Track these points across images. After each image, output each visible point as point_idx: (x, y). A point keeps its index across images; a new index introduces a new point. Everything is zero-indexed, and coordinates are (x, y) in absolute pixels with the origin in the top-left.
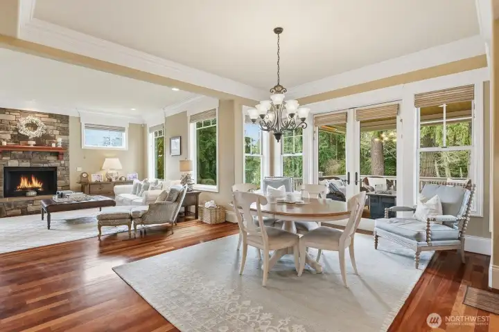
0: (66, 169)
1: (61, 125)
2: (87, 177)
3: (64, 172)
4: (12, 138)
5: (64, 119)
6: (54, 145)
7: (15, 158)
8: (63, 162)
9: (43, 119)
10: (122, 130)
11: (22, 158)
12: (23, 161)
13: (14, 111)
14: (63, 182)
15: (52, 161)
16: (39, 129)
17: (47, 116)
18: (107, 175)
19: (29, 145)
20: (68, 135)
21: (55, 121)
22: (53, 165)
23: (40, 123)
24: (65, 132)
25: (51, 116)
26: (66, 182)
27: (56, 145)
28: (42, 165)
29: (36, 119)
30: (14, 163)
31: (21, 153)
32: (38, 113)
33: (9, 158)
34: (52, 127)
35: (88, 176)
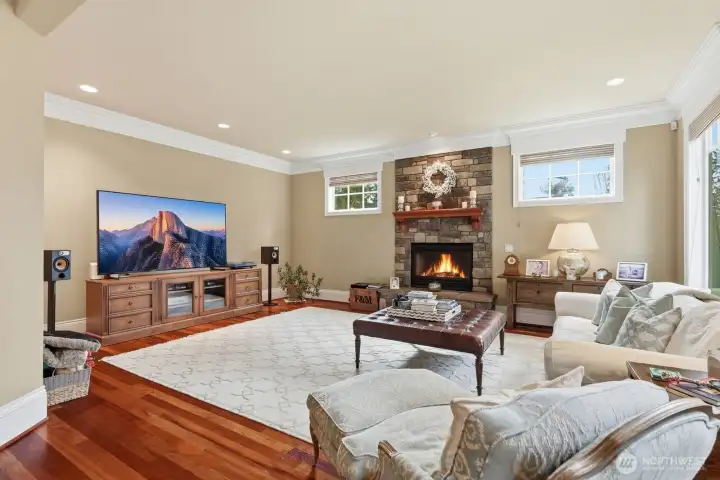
0: (487, 246)
1: (478, 168)
2: (516, 265)
3: (483, 253)
4: (419, 200)
5: (484, 155)
6: (465, 205)
7: (422, 231)
8: (481, 235)
9: (454, 163)
10: (608, 150)
11: (429, 230)
12: (430, 235)
13: (421, 158)
14: (480, 270)
15: (466, 234)
16: (447, 181)
17: (460, 156)
18: (560, 262)
19: (434, 208)
20: (489, 183)
21: (470, 162)
22: (466, 239)
23: (449, 171)
24: (485, 179)
25: (465, 154)
26: (485, 272)
27: (469, 204)
28: (452, 240)
29: (444, 165)
30: (420, 238)
31: (428, 221)
32: (448, 154)
33: (415, 230)
34: (464, 174)
35: (517, 262)
